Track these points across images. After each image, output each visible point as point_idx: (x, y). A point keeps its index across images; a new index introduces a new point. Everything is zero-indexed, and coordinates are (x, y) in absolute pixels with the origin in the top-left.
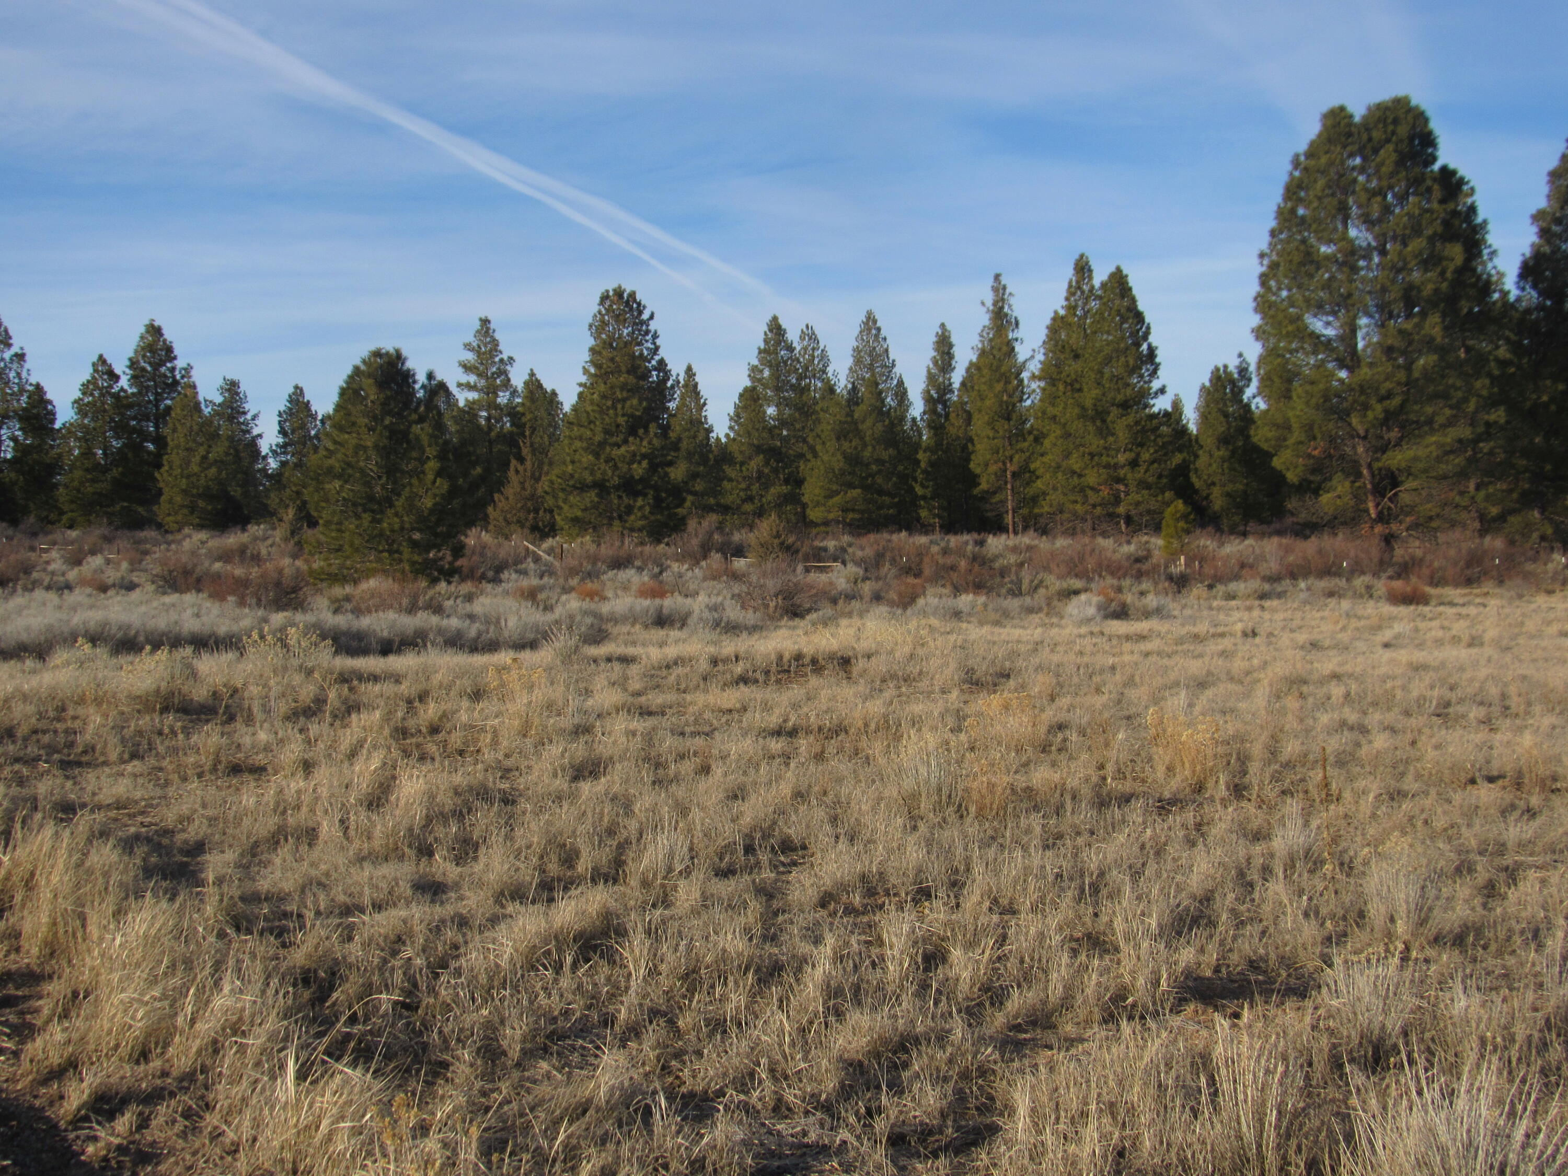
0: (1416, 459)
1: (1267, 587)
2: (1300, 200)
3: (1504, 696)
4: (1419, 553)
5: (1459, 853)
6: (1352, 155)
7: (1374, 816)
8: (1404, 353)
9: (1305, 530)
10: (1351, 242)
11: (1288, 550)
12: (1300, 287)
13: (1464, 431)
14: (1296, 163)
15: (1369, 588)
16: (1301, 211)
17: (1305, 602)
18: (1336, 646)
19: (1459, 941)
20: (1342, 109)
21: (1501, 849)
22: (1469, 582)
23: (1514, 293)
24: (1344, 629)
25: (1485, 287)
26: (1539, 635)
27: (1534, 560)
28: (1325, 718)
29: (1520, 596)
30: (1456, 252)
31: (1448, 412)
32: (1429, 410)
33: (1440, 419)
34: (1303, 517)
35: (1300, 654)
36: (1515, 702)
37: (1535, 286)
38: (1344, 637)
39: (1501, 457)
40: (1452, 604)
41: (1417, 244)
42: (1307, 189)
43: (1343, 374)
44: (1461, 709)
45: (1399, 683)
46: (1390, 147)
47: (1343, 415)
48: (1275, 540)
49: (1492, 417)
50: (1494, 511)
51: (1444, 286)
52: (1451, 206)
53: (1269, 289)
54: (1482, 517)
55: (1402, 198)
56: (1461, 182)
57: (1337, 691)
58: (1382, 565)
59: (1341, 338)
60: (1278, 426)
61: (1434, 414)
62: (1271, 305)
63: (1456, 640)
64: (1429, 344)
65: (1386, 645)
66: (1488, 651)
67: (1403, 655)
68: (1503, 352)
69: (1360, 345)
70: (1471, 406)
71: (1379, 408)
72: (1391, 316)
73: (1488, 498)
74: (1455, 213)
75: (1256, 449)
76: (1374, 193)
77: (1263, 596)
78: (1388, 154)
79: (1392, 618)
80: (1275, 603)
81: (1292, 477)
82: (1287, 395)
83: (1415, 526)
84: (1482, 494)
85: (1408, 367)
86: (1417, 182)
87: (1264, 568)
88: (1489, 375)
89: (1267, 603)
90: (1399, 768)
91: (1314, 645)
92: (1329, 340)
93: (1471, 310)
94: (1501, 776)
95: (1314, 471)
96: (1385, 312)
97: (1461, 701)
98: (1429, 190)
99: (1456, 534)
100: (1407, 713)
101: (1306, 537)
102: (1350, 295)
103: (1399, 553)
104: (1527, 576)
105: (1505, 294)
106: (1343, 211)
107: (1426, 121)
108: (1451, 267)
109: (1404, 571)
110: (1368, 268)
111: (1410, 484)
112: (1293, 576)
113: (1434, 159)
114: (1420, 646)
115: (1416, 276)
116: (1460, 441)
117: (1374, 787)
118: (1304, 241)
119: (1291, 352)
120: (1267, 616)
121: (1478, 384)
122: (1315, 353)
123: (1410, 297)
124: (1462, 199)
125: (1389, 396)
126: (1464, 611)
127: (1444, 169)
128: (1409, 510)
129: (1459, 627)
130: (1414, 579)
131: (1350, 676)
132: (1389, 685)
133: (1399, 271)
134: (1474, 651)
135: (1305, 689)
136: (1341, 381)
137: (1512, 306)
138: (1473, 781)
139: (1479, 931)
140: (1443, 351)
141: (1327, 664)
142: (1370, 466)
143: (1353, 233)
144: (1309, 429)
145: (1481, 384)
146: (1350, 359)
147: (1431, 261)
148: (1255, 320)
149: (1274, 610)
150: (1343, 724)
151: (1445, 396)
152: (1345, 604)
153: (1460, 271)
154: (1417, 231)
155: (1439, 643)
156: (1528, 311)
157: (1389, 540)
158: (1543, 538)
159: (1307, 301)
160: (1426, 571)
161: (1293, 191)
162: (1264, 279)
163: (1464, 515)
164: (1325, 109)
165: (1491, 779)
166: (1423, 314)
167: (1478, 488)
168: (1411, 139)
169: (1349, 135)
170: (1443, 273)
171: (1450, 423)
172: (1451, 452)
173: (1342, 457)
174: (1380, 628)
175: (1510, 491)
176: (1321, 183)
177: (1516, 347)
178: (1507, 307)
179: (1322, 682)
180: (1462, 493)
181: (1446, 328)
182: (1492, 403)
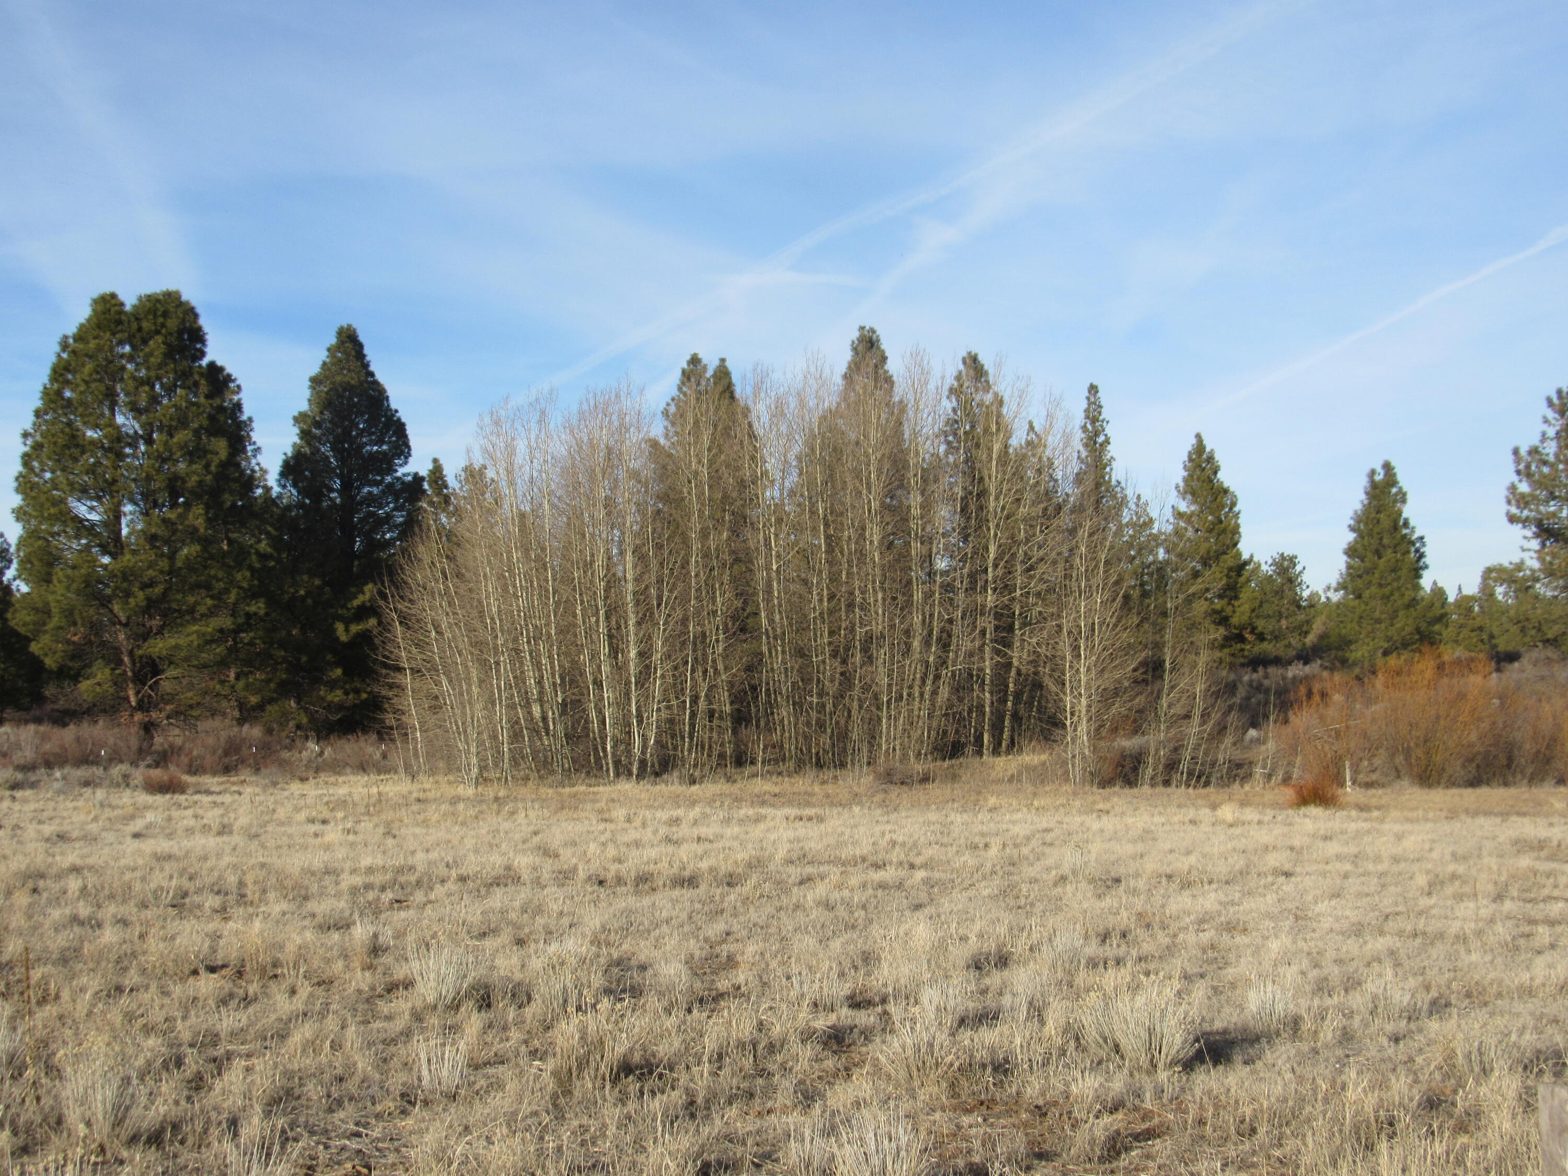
0: (177, 647)
1: (20, 776)
2: (68, 382)
3: (241, 884)
4: (179, 741)
5: (171, 1046)
6: (121, 343)
7: (90, 1014)
8: (167, 542)
9: (62, 718)
10: (118, 428)
11: (44, 738)
12: (63, 470)
13: (225, 621)
14: (64, 345)
15: (126, 777)
16: (68, 394)
17: (59, 792)
18: (85, 838)
19: (155, 1139)
20: (113, 296)
21: (214, 1038)
22: (227, 770)
23: (276, 490)
24: (96, 819)
25: (248, 482)
26: (289, 822)
27: (289, 748)
28: (56, 914)
29: (275, 784)
30: (221, 446)
31: (209, 602)
32: (191, 599)
33: (202, 609)
34: (61, 704)
35: (41, 846)
36: (251, 891)
37: (295, 485)
38: (94, 828)
39: (260, 646)
40: (208, 792)
41: (182, 436)
42: (74, 372)
43: (106, 560)
44: (197, 899)
45: (138, 874)
46: (159, 339)
47: (104, 602)
48: (32, 727)
49: (253, 609)
50: (254, 700)
51: (209, 477)
52: (217, 402)
53: (32, 469)
54: (241, 706)
55: (170, 390)
56: (229, 378)
57: (74, 884)
58: (141, 753)
59: (105, 524)
60: (36, 610)
61: (197, 603)
62: (34, 486)
63: (206, 829)
64: (193, 533)
65: (136, 836)
66: (236, 839)
67: (148, 846)
68: (264, 546)
69: (125, 531)
70: (232, 597)
71: (141, 595)
72: (155, 504)
73: (247, 687)
74: (221, 409)
75: (15, 634)
76: (142, 382)
77: (15, 786)
78: (156, 345)
79: (147, 807)
80: (28, 793)
81: (49, 662)
82: (47, 579)
83: (177, 714)
84: (241, 684)
85: (172, 557)
86: (185, 375)
87: (18, 757)
88: (251, 568)
89: (19, 794)
90: (122, 963)
91: (61, 837)
92: (93, 525)
93: (234, 505)
94: (224, 966)
95: (73, 657)
96: (150, 501)
97: (199, 891)
98: (196, 384)
99: (217, 723)
100: (144, 905)
101: (65, 725)
102: (114, 481)
103: (159, 740)
104: (283, 765)
105: (268, 489)
106: (111, 397)
107: (196, 316)
108: (216, 461)
109: (162, 759)
110: (134, 456)
111: (172, 672)
112: (49, 765)
113: (203, 354)
114: (170, 836)
115: (182, 466)
116: (221, 631)
117: (93, 983)
118: (70, 424)
119: (53, 535)
120: (17, 806)
121: (239, 576)
122: (78, 537)
123: (174, 487)
124: (228, 396)
125: (151, 584)
126: (219, 799)
127: (212, 365)
128: (169, 698)
129: (212, 816)
130: (172, 768)
131: (91, 868)
132: (128, 876)
133: (164, 461)
134: (219, 840)
135: (41, 883)
136: (105, 567)
137: (273, 501)
138: (195, 972)
139: (176, 1127)
140: (206, 542)
141: (70, 857)
142: (131, 653)
143: (120, 419)
144: (69, 614)
145: (243, 577)
146: (114, 545)
147: (195, 453)
148: (17, 500)
149: (25, 801)
150: (75, 920)
151: (208, 587)
152: (100, 794)
153: (223, 465)
154: (183, 422)
155: (190, 831)
156: (288, 508)
157: (148, 728)
158: (299, 727)
159: (71, 484)
160: (185, 760)
161: (60, 372)
162: (27, 459)
163: (224, 704)
164: (95, 295)
165: (212, 969)
166: (187, 505)
167: (238, 678)
168: (180, 332)
169: (119, 322)
170: (207, 466)
171: (211, 613)
172: (209, 642)
173: (103, 644)
174: (132, 817)
175: (268, 681)
176: (89, 367)
177: (276, 542)
178: (270, 501)
179: (59, 877)
180: (222, 682)
181: (209, 520)
182: (252, 594)
